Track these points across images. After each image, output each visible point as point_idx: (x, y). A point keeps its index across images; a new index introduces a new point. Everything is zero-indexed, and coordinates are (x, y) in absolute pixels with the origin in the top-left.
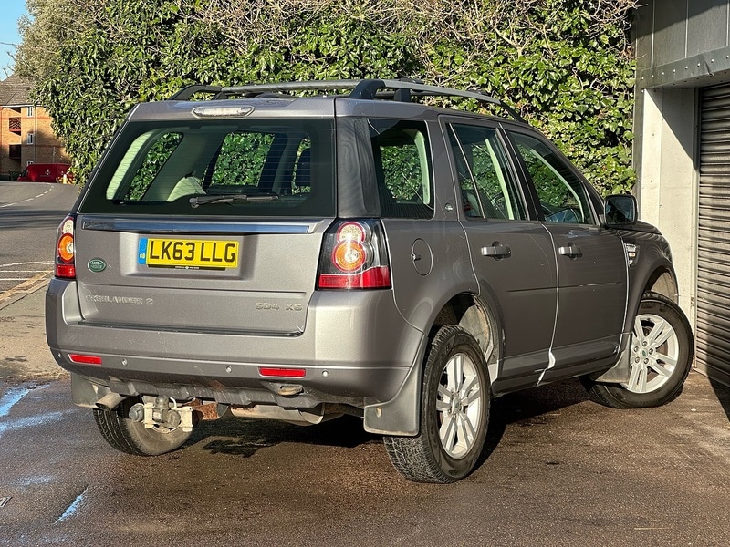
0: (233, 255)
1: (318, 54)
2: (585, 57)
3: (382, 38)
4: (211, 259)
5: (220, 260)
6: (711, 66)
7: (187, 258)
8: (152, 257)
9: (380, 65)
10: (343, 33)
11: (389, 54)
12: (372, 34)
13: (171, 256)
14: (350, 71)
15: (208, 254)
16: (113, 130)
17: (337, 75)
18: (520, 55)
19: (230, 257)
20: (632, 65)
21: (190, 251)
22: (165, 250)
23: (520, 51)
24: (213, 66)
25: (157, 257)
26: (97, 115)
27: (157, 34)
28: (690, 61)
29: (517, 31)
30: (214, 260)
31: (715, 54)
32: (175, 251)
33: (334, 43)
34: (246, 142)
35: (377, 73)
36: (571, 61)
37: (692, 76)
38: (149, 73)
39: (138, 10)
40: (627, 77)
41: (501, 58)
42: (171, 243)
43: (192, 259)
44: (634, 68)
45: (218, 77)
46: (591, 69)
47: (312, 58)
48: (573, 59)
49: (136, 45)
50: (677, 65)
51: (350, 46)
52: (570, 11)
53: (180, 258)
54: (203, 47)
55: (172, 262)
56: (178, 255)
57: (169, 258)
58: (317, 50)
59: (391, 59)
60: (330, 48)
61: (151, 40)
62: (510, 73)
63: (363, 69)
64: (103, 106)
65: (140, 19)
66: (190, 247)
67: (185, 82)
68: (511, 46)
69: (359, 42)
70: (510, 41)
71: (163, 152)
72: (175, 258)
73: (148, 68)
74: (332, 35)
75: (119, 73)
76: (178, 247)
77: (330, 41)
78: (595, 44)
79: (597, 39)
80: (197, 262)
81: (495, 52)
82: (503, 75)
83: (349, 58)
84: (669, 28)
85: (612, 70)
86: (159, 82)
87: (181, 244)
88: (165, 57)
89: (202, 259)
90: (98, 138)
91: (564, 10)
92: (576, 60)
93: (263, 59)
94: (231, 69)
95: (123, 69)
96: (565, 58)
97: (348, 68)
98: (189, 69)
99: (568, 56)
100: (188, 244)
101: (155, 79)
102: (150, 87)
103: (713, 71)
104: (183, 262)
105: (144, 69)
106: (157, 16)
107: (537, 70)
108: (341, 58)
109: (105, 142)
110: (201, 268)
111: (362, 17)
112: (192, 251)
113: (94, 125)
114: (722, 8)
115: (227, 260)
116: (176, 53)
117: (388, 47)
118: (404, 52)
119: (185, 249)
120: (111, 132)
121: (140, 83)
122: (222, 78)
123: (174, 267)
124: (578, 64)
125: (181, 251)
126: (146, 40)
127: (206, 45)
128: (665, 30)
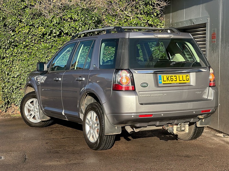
0: (188, 79)
1: (71, 18)
2: (151, 19)
3: (91, 14)
4: (182, 80)
5: (185, 80)
6: (194, 23)
7: (175, 81)
8: (164, 81)
9: (91, 22)
10: (79, 12)
11: (93, 19)
12: (88, 12)
13: (170, 80)
14: (82, 24)
15: (181, 79)
16: (8, 42)
17: (78, 25)
18: (131, 19)
19: (187, 79)
20: (163, 22)
21: (175, 78)
22: (168, 79)
23: (131, 18)
24: (39, 22)
25: (166, 81)
26: (3, 37)
27: (21, 12)
28: (186, 21)
29: (130, 12)
30: (183, 80)
31: (196, 19)
32: (171, 79)
33: (76, 15)
34: (49, 46)
35: (90, 24)
36: (147, 21)
37: (187, 25)
38: (19, 24)
39: (15, 5)
40: (162, 26)
41: (126, 20)
42: (169, 76)
43: (176, 81)
44: (164, 23)
45: (40, 25)
46: (152, 23)
47: (69, 20)
48: (147, 20)
49: (14, 16)
50: (181, 22)
51: (81, 16)
52: (146, 6)
53: (173, 81)
54: (35, 16)
55: (170, 82)
56: (172, 80)
57: (169, 81)
58: (71, 17)
59: (93, 20)
60: (75, 17)
61: (19, 14)
62: (129, 24)
63: (85, 23)
64: (5, 34)
65: (16, 7)
66: (175, 77)
67: (31, 27)
68: (129, 16)
69: (84, 15)
70: (128, 15)
71: (23, 49)
72: (171, 81)
73: (19, 23)
74: (75, 13)
75: (9, 24)
76: (172, 77)
77: (75, 14)
78: (153, 16)
79: (153, 14)
80: (178, 81)
81: (124, 18)
82: (127, 25)
83: (81, 20)
84: (177, 12)
85: (159, 24)
86: (22, 27)
87: (172, 76)
88: (23, 19)
89: (180, 81)
90: (3, 45)
91: (144, 6)
92: (148, 21)
93: (55, 20)
94: (44, 23)
95: (11, 23)
96: (145, 20)
97: (81, 23)
98: (32, 23)
99: (146, 20)
100: (174, 76)
101: (21, 26)
102: (19, 29)
103: (195, 24)
104: (174, 82)
105: (17, 23)
106: (21, 7)
107: (138, 24)
108: (79, 20)
109: (6, 46)
110: (179, 83)
111: (85, 7)
112: (176, 78)
113: (2, 41)
114: (199, 6)
115: (187, 80)
116: (27, 18)
117: (93, 17)
118: (98, 18)
119: (174, 78)
120: (7, 43)
121: (16, 27)
122: (42, 26)
123: (171, 84)
124: (149, 22)
125: (172, 79)
126: (18, 14)
127: (36, 16)
128: (176, 12)
